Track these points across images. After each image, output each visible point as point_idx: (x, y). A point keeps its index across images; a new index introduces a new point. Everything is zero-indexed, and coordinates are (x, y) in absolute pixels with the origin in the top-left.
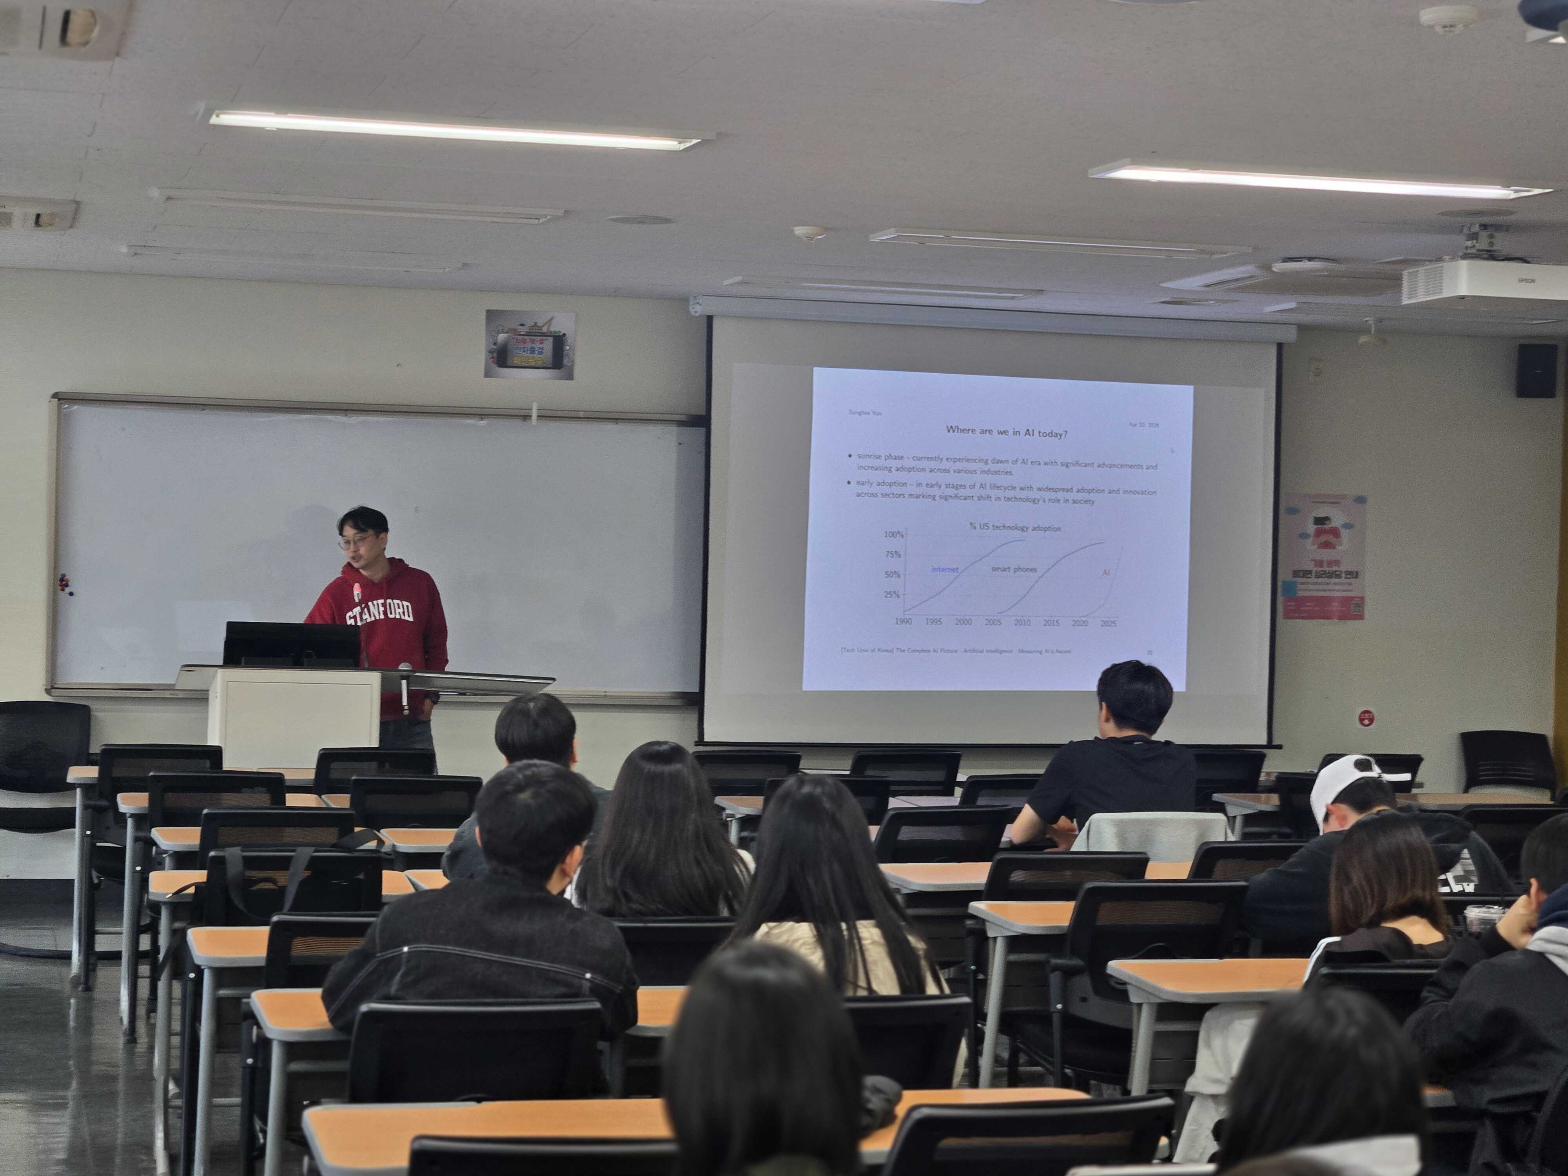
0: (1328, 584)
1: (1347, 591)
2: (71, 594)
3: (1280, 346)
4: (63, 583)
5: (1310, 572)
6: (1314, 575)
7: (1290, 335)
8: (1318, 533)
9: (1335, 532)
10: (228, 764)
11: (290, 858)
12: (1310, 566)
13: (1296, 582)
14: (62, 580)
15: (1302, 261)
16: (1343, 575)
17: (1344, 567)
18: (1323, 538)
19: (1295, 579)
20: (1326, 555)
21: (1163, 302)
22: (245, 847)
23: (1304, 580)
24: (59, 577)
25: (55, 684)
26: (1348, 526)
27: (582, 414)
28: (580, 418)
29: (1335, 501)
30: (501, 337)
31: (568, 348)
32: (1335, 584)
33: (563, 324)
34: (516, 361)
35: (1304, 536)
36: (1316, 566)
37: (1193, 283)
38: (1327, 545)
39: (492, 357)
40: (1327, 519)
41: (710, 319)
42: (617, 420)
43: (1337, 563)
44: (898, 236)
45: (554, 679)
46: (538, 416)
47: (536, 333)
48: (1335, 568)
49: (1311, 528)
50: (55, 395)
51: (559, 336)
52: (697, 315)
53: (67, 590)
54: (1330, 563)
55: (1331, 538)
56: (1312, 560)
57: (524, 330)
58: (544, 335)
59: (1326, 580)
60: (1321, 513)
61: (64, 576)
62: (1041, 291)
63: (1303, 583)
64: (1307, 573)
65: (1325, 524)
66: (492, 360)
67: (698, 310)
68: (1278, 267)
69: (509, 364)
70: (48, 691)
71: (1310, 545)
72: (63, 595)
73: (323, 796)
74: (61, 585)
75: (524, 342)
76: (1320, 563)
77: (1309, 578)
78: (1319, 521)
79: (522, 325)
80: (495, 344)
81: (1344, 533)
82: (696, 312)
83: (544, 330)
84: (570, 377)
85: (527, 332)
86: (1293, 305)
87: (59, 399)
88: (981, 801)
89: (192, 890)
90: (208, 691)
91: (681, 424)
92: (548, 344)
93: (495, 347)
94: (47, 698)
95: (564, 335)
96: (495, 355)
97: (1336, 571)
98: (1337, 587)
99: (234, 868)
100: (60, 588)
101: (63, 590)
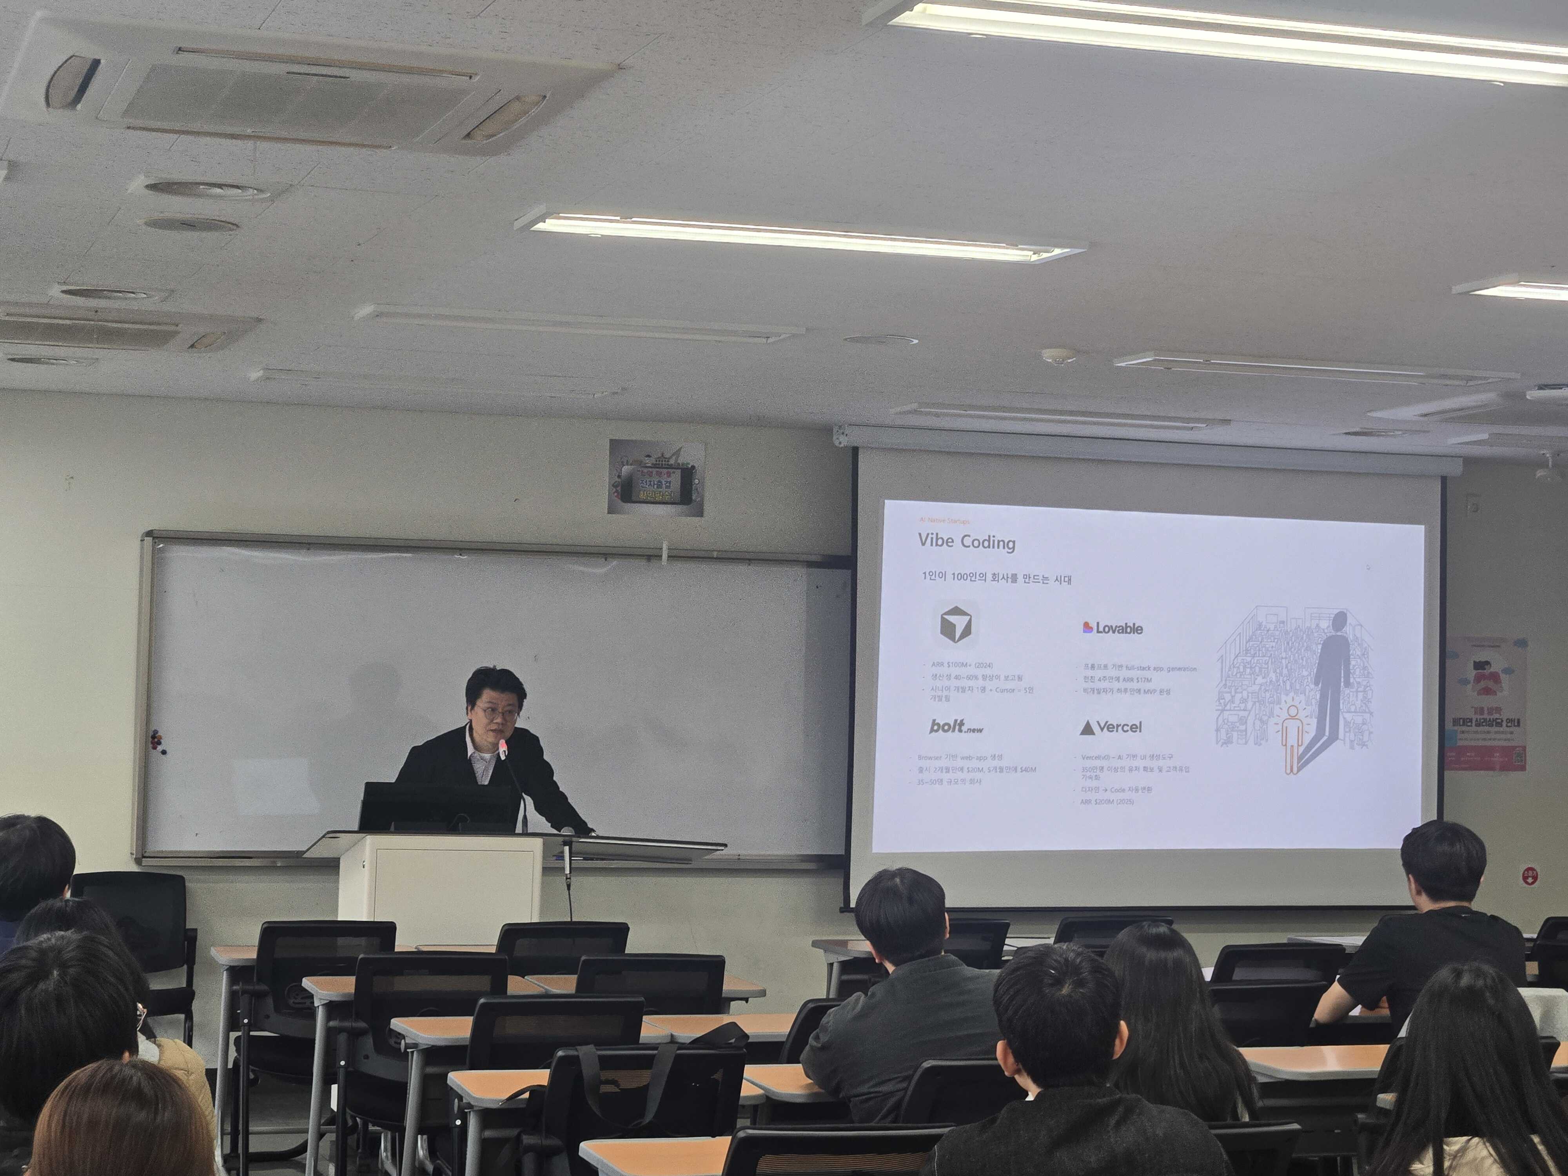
0: (1488, 732)
1: (1509, 740)
2: (164, 752)
3: (1444, 480)
4: (155, 740)
5: (1471, 720)
6: (1474, 724)
7: (1455, 469)
8: (1478, 679)
9: (1495, 677)
12: (1470, 714)
13: (1456, 731)
14: (153, 737)
16: (1504, 724)
17: (1505, 715)
18: (1483, 684)
19: (1456, 728)
20: (1487, 701)
21: (1346, 433)
23: (1464, 728)
24: (151, 734)
25: (145, 852)
26: (1508, 671)
27: (715, 554)
28: (713, 558)
29: (1494, 644)
30: (626, 470)
31: (697, 481)
32: (1496, 732)
33: (692, 455)
34: (642, 496)
35: (1465, 682)
36: (1476, 713)
37: (1409, 413)
38: (1487, 691)
39: (617, 491)
40: (1487, 663)
41: (855, 450)
42: (749, 561)
43: (1498, 710)
44: (1155, 360)
45: (726, 845)
46: (669, 557)
47: (662, 465)
48: (1497, 716)
49: (1471, 673)
50: (149, 534)
51: (687, 468)
52: (842, 445)
53: (160, 748)
54: (1491, 711)
55: (1490, 684)
56: (1472, 707)
57: (649, 462)
58: (670, 467)
59: (1487, 728)
60: (1482, 656)
61: (156, 732)
62: (1226, 422)
63: (1463, 732)
64: (1466, 721)
65: (1485, 669)
66: (616, 494)
67: (842, 441)
68: (1533, 394)
69: (634, 498)
70: (138, 861)
71: (1469, 690)
72: (156, 754)
73: (526, 977)
74: (152, 743)
75: (650, 474)
76: (1481, 711)
77: (1469, 726)
78: (1479, 665)
79: (649, 456)
80: (619, 477)
81: (1503, 676)
82: (840, 443)
83: (672, 462)
84: (700, 514)
85: (652, 464)
86: (1485, 436)
87: (154, 538)
91: (810, 564)
92: (676, 479)
93: (620, 480)
94: (134, 868)
95: (693, 467)
96: (619, 489)
97: (1497, 719)
98: (1498, 736)
99: (590, 1067)
100: (151, 746)
101: (155, 748)
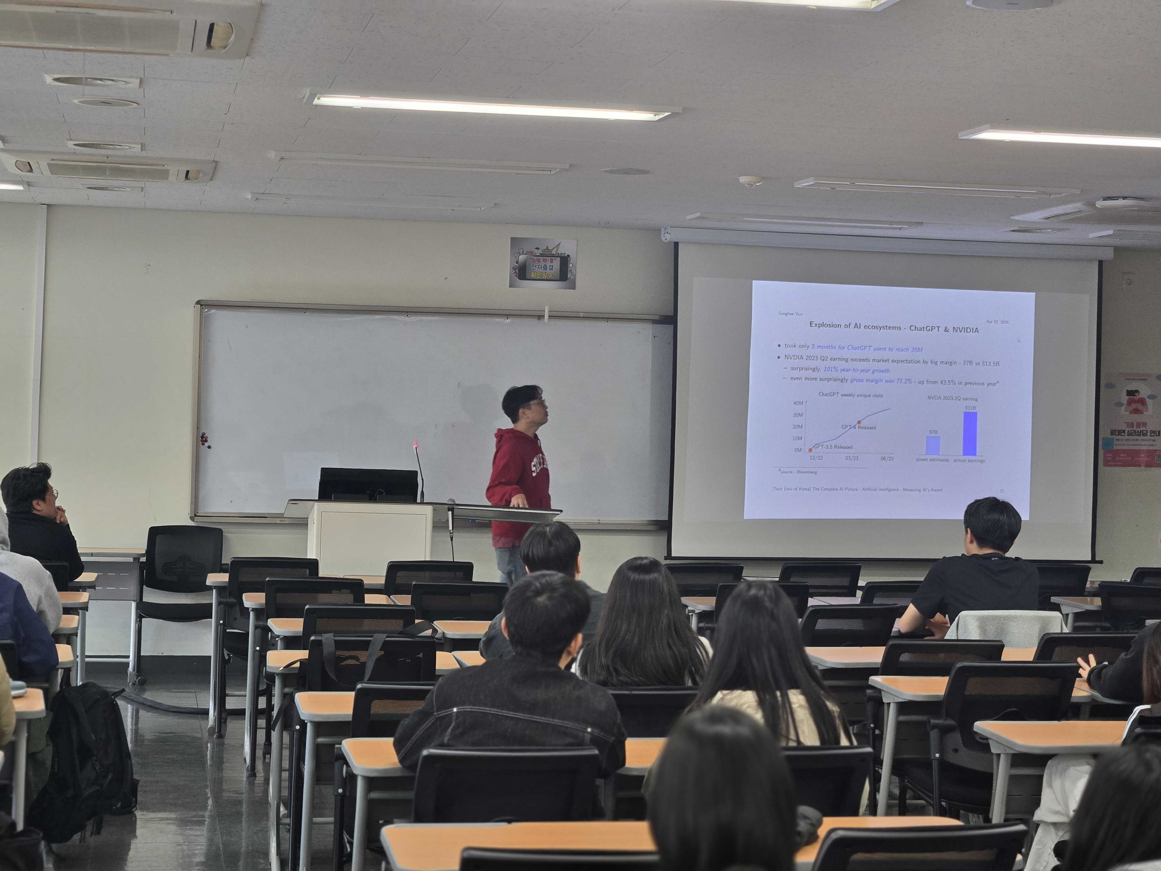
0: (1137, 440)
1: (1152, 445)
2: (209, 447)
3: (1101, 263)
4: (203, 439)
5: (1124, 431)
6: (1126, 434)
7: (1108, 254)
8: (1129, 403)
9: (1142, 401)
10: (323, 572)
11: (370, 641)
12: (1124, 427)
13: (1113, 439)
14: (202, 437)
15: (1118, 200)
16: (1149, 434)
17: (1150, 428)
18: (1134, 406)
19: (1114, 436)
20: (1136, 418)
21: (1014, 231)
22: (336, 633)
23: (1119, 437)
24: (201, 435)
25: (198, 513)
26: (1152, 397)
27: (581, 315)
28: (580, 317)
29: (1143, 378)
30: (522, 258)
31: (571, 265)
32: (1143, 440)
33: (567, 248)
34: (533, 276)
35: (1119, 404)
36: (1128, 427)
37: (1035, 216)
38: (1136, 411)
39: (516, 272)
40: (1137, 391)
41: (676, 244)
42: (607, 319)
43: (1145, 424)
44: (816, 183)
45: (561, 511)
46: (549, 316)
47: (547, 254)
48: (1143, 428)
49: (1125, 399)
50: (198, 302)
51: (565, 256)
52: (667, 241)
53: (206, 444)
54: (1139, 425)
55: (1139, 406)
56: (1125, 423)
57: (538, 252)
58: (553, 256)
59: (1136, 437)
60: (1132, 387)
61: (204, 434)
62: (921, 224)
63: (1118, 440)
64: (1120, 432)
65: (1135, 395)
66: (515, 274)
67: (667, 238)
68: (1100, 204)
69: (528, 277)
70: (192, 519)
71: (1123, 411)
72: (203, 448)
73: (391, 596)
74: (201, 441)
75: (539, 261)
76: (1132, 425)
77: (1123, 435)
78: (1130, 393)
79: (538, 248)
80: (517, 263)
81: (1149, 402)
82: (666, 239)
83: (554, 252)
84: (573, 287)
85: (540, 254)
86: (1111, 232)
87: (201, 305)
88: (876, 601)
89: (297, 665)
90: (308, 518)
91: (654, 322)
92: (556, 264)
93: (517, 265)
94: (191, 523)
95: (568, 256)
96: (517, 271)
97: (1143, 431)
98: (1143, 443)
99: (329, 647)
100: (201, 443)
101: (203, 444)
